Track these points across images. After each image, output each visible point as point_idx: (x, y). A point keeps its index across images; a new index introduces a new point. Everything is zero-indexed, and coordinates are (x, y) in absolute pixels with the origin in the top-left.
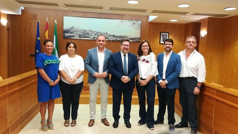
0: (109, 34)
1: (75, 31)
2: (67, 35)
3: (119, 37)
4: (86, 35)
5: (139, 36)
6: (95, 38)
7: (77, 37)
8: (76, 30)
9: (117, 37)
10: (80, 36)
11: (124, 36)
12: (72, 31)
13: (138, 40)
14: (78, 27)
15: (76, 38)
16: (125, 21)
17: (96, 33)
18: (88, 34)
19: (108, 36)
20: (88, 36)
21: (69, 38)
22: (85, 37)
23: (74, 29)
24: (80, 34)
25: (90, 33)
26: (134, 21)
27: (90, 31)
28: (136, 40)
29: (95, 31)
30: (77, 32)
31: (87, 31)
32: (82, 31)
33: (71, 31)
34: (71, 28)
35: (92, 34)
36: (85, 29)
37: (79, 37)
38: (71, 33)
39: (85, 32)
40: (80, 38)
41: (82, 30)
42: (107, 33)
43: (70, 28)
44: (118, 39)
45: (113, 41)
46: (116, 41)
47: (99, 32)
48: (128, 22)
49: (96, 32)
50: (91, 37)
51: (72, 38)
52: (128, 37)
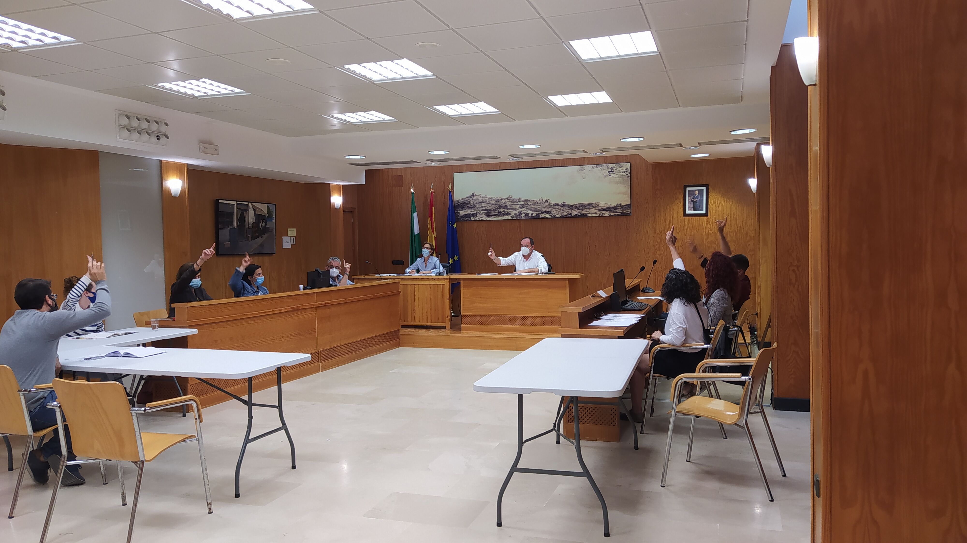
0: (552, 202)
1: (478, 203)
2: (462, 213)
3: (577, 208)
4: (502, 210)
5: (626, 200)
6: (520, 213)
7: (483, 215)
9: (571, 207)
10: (488, 214)
11: (590, 204)
12: (472, 203)
13: (625, 211)
14: (483, 195)
15: (481, 219)
16: (588, 168)
17: (522, 203)
18: (506, 207)
19: (551, 206)
20: (506, 210)
21: (466, 219)
22: (500, 214)
23: (475, 198)
24: (489, 208)
25: (509, 203)
26: (611, 166)
27: (510, 199)
28: (620, 211)
29: (520, 199)
30: (483, 205)
31: (503, 201)
32: (493, 202)
33: (470, 203)
34: (470, 197)
35: (514, 207)
36: (499, 197)
37: (487, 216)
38: (469, 208)
39: (499, 203)
40: (488, 219)
41: (493, 200)
42: (547, 201)
43: (468, 197)
44: (575, 212)
45: (563, 217)
46: (570, 217)
48: (596, 169)
49: (523, 201)
50: (513, 213)
51: (472, 219)
52: (598, 206)
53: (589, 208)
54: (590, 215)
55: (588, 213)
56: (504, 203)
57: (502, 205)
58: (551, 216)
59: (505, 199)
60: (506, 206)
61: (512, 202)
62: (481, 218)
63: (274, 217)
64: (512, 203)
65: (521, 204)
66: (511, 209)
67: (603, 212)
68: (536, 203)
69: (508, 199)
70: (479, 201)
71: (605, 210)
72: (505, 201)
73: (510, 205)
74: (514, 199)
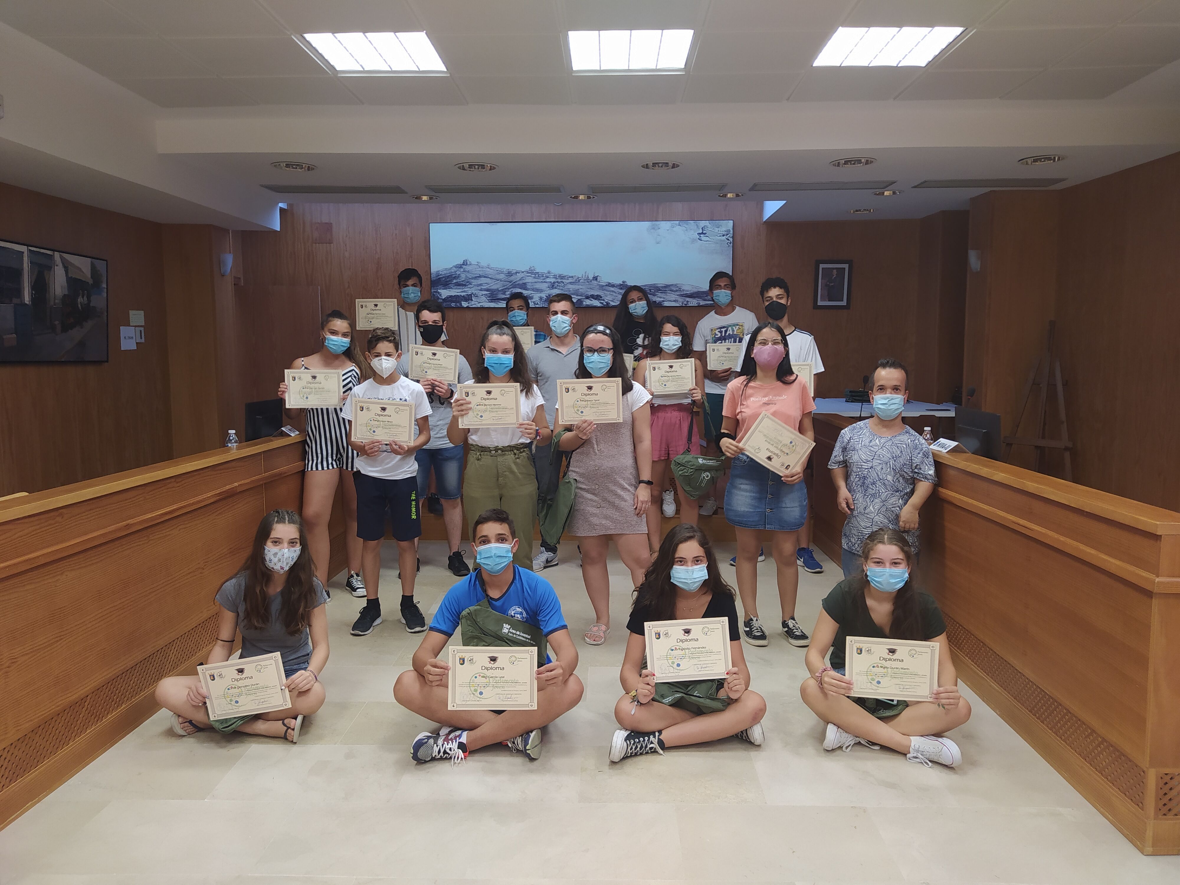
0: (605, 279)
1: (475, 278)
2: (445, 293)
7: (484, 298)
8: (479, 272)
10: (492, 296)
11: (667, 286)
12: (463, 276)
14: (484, 263)
15: (479, 305)
16: (665, 225)
17: (553, 280)
19: (602, 287)
21: (453, 305)
23: (467, 268)
24: (494, 287)
25: (529, 280)
26: (702, 223)
27: (531, 272)
29: (549, 273)
30: (483, 280)
31: (519, 276)
32: (502, 276)
33: (459, 276)
34: (460, 266)
35: (538, 286)
36: (513, 267)
37: (492, 301)
38: (458, 285)
39: (512, 278)
40: (492, 305)
41: (502, 272)
42: (595, 278)
43: (456, 267)
47: (565, 274)
48: (678, 229)
49: (555, 277)
50: (536, 297)
51: (463, 305)
52: (680, 290)
53: (664, 292)
54: (666, 304)
55: (664, 301)
56: (520, 280)
57: (518, 282)
58: (602, 303)
59: (523, 272)
60: (525, 284)
61: (535, 278)
62: (479, 303)
63: (104, 286)
64: (536, 280)
65: (551, 282)
66: (533, 290)
67: (688, 299)
68: (577, 281)
69: (528, 273)
70: (476, 274)
71: (692, 296)
72: (522, 275)
73: (532, 283)
74: (538, 272)
